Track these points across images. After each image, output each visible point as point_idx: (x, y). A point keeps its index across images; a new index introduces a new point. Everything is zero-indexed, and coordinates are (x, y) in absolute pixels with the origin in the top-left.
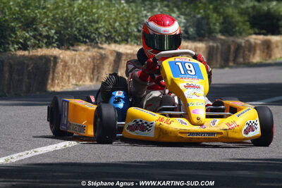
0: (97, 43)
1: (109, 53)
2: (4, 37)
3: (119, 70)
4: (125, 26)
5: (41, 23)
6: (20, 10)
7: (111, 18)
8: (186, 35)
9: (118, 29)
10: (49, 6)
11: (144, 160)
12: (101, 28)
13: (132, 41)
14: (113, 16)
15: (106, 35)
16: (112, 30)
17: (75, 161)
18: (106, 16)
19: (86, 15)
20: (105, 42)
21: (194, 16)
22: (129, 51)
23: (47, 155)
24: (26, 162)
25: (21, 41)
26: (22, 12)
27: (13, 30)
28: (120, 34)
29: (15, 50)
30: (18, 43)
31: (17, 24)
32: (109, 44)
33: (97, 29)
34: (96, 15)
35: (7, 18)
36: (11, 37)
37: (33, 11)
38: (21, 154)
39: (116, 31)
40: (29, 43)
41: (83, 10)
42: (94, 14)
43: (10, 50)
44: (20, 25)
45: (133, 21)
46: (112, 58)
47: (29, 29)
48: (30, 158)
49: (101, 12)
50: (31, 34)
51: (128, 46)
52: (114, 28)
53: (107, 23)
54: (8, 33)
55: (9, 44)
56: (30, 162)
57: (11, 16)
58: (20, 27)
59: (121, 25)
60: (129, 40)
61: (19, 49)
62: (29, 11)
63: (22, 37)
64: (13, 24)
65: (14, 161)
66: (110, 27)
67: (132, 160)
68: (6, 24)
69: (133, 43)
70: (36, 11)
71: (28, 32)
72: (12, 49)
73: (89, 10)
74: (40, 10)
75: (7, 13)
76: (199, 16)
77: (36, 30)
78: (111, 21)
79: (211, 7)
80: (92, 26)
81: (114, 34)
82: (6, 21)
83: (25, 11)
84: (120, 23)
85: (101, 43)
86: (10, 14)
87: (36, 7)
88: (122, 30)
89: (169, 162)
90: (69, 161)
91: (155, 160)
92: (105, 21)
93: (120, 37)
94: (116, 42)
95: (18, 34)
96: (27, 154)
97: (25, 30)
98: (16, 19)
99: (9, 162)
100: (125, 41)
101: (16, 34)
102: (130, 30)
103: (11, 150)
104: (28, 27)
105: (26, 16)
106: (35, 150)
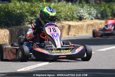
0: (60, 21)
1: (65, 25)
2: (23, 19)
3: (70, 32)
4: (72, 14)
5: (38, 13)
6: (29, 8)
7: (66, 11)
8: (97, 17)
9: (69, 15)
10: (41, 6)
11: (81, 69)
12: (62, 15)
13: (75, 20)
14: (67, 10)
15: (64, 18)
16: (66, 16)
17: (53, 69)
18: (64, 10)
19: (56, 10)
20: (64, 21)
21: (100, 10)
22: (74, 24)
23: (42, 67)
24: (33, 70)
25: (30, 20)
26: (30, 9)
27: (26, 16)
28: (70, 17)
29: (27, 24)
30: (29, 21)
31: (28, 14)
32: (65, 21)
33: (60, 16)
34: (60, 10)
35: (24, 11)
36: (26, 19)
37: (34, 8)
38: (31, 66)
39: (68, 16)
40: (33, 21)
41: (55, 8)
42: (59, 9)
43: (25, 24)
44: (29, 14)
45: (75, 12)
46: (67, 27)
47: (33, 16)
48: (35, 68)
49: (62, 8)
50: (34, 18)
51: (73, 22)
52: (67, 15)
53: (65, 13)
54: (24, 17)
55: (25, 22)
56: (35, 70)
57: (25, 11)
58: (29, 15)
59: (70, 14)
60: (74, 20)
61: (29, 24)
62: (33, 8)
63: (30, 19)
64: (26, 14)
65: (28, 69)
66: (66, 14)
67: (76, 69)
68: (23, 14)
69: (75, 21)
70: (36, 8)
71: (32, 17)
72: (26, 24)
73: (57, 8)
74: (37, 8)
75: (24, 9)
76: (102, 10)
77: (36, 16)
78: (66, 12)
79: (107, 6)
80: (58, 14)
81: (67, 17)
82: (23, 12)
83: (31, 9)
84: (70, 13)
85: (62, 21)
86: (25, 10)
87: (36, 7)
88: (71, 16)
89: (91, 69)
90: (50, 69)
91: (85, 68)
92: (64, 12)
93: (70, 19)
94: (68, 20)
95: (29, 18)
96: (33, 66)
97: (31, 16)
98: (28, 12)
99: (26, 70)
100: (72, 20)
101: (27, 18)
102: (74, 16)
103: (27, 65)
104: (33, 15)
105: (32, 11)
106: (37, 65)
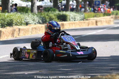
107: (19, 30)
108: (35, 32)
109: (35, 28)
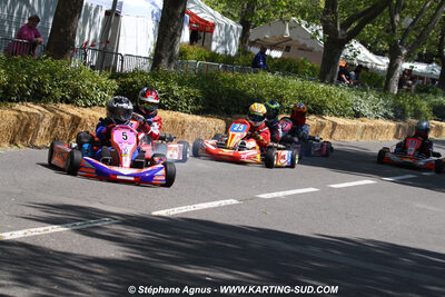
46: (328, 126)
107: (334, 125)
108: (369, 135)
109: (372, 128)
